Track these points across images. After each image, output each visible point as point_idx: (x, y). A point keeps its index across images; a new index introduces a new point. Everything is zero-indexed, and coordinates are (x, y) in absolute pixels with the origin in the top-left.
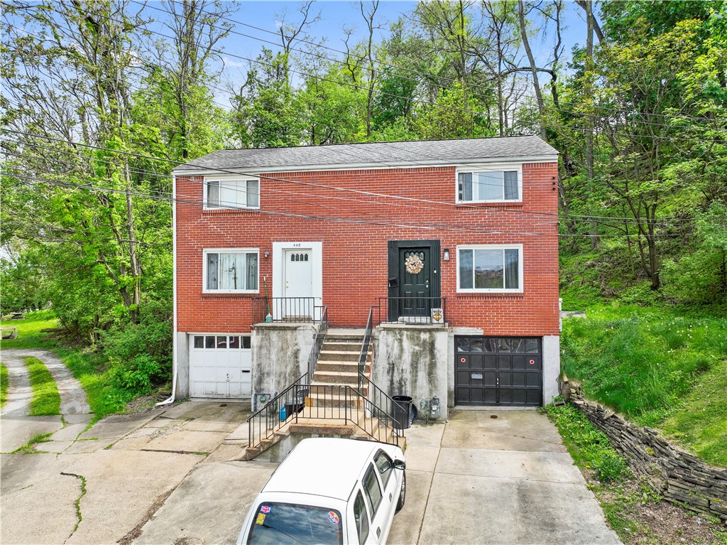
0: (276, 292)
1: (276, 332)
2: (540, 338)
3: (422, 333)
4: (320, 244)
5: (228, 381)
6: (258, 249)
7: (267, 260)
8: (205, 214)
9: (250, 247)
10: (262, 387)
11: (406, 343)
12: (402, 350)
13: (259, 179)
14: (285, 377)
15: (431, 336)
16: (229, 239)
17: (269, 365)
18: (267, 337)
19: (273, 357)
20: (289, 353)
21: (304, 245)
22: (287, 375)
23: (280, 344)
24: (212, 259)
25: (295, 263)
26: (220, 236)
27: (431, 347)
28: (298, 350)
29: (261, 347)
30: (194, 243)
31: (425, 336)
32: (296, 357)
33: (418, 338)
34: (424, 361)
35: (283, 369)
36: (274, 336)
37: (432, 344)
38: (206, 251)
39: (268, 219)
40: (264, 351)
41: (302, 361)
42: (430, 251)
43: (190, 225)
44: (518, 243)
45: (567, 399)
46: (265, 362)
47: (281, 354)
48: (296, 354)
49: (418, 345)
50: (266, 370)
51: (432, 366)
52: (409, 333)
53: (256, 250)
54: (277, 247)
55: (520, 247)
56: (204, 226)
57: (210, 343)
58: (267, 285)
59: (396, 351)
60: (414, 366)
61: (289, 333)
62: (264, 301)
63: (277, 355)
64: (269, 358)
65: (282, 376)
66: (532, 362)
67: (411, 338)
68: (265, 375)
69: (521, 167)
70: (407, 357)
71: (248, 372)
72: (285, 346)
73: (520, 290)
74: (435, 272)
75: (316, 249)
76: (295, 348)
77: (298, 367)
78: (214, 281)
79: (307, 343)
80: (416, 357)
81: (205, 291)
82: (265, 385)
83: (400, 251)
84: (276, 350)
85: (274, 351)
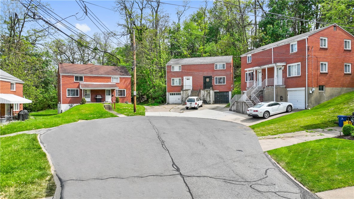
0: (184, 85)
2: (229, 92)
5: (176, 100)
7: (183, 80)
8: (172, 72)
11: (206, 92)
12: (205, 93)
13: (181, 66)
15: (210, 91)
16: (176, 76)
18: (183, 92)
21: (189, 77)
24: (173, 80)
25: (187, 80)
26: (174, 76)
27: (209, 93)
28: (188, 94)
29: (182, 94)
30: (170, 77)
31: (208, 91)
34: (208, 95)
36: (185, 92)
38: (172, 78)
39: (183, 73)
42: (210, 78)
43: (169, 74)
46: (183, 96)
47: (186, 94)
51: (210, 96)
53: (181, 78)
54: (184, 77)
55: (225, 77)
56: (172, 74)
57: (173, 94)
58: (183, 84)
59: (204, 93)
60: (207, 96)
61: (187, 91)
62: (182, 86)
66: (227, 96)
67: (206, 91)
68: (183, 98)
69: (225, 63)
70: (206, 94)
71: (179, 99)
73: (225, 84)
74: (211, 81)
75: (191, 78)
78: (173, 84)
80: (207, 94)
81: (172, 85)
83: (205, 78)
85: (184, 94)
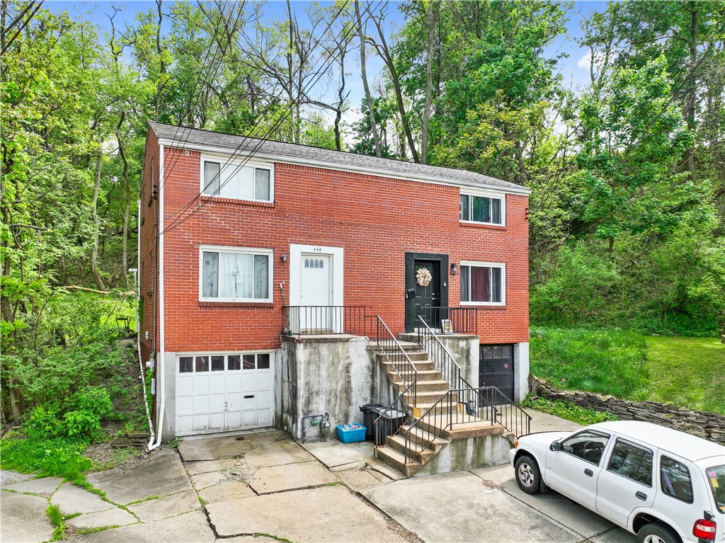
0: (296, 299)
1: (326, 345)
2: (512, 346)
3: (461, 341)
4: (342, 250)
5: (226, 410)
6: (271, 251)
7: (282, 263)
8: (204, 200)
9: (262, 247)
10: (310, 408)
13: (271, 168)
14: (336, 395)
15: (468, 344)
16: (237, 235)
17: (319, 383)
18: (316, 351)
19: (323, 373)
20: (340, 368)
21: (325, 250)
22: (338, 392)
23: (331, 358)
25: (309, 269)
26: (225, 231)
27: (467, 354)
28: (350, 364)
29: (309, 363)
30: (188, 237)
32: (348, 372)
33: (458, 345)
35: (334, 386)
36: (324, 349)
37: (468, 351)
38: (203, 248)
39: (284, 216)
40: (313, 367)
41: (354, 375)
42: (432, 264)
44: (503, 262)
45: (539, 392)
46: (313, 379)
47: (332, 369)
48: (347, 369)
49: (457, 352)
50: (315, 389)
52: (450, 341)
53: (269, 253)
54: (296, 250)
55: (502, 266)
56: (203, 217)
57: (202, 366)
61: (340, 345)
63: (327, 370)
64: (319, 374)
65: (333, 394)
66: (506, 366)
67: (452, 346)
68: (314, 395)
69: (504, 196)
71: (252, 397)
72: (335, 360)
73: (503, 303)
74: (445, 285)
75: (338, 253)
76: (347, 362)
77: (349, 382)
79: (359, 356)
81: (202, 299)
82: (313, 406)
83: (414, 263)
84: (326, 364)
85: (324, 366)
